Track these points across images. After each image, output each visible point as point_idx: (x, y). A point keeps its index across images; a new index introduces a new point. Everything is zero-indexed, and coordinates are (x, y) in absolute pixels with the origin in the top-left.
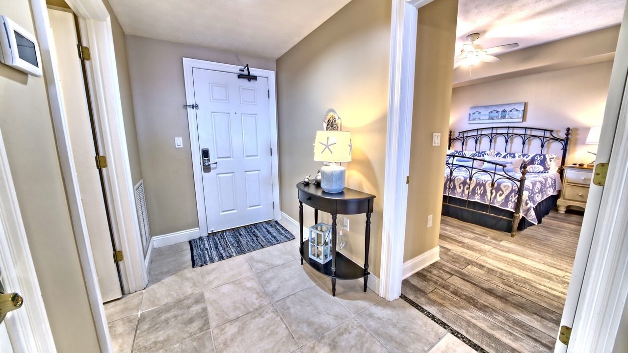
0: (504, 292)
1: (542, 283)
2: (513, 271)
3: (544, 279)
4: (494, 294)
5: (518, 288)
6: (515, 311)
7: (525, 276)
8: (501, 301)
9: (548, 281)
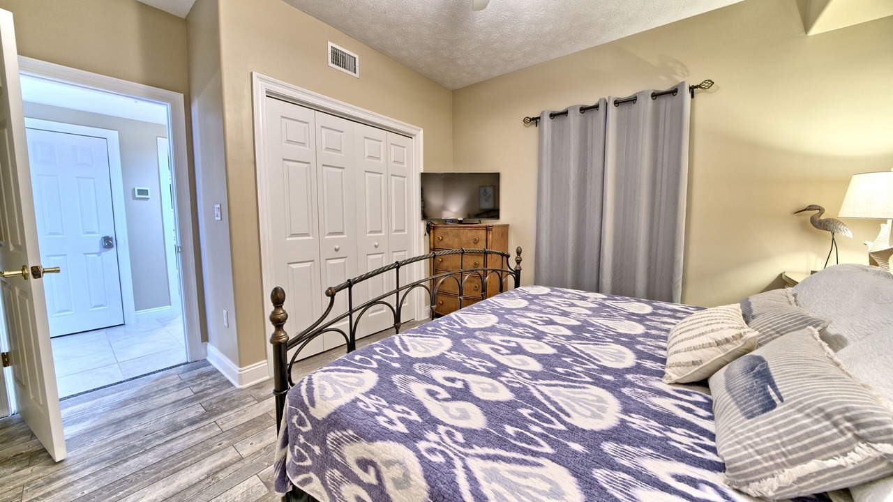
0: (125, 427)
1: (92, 479)
2: (151, 454)
3: (95, 488)
4: (132, 417)
5: (117, 443)
6: (94, 424)
7: (128, 463)
8: (118, 419)
9: (86, 492)
